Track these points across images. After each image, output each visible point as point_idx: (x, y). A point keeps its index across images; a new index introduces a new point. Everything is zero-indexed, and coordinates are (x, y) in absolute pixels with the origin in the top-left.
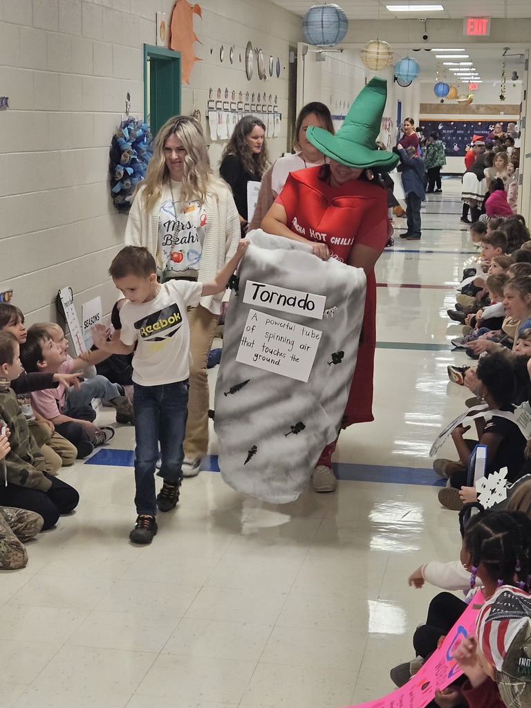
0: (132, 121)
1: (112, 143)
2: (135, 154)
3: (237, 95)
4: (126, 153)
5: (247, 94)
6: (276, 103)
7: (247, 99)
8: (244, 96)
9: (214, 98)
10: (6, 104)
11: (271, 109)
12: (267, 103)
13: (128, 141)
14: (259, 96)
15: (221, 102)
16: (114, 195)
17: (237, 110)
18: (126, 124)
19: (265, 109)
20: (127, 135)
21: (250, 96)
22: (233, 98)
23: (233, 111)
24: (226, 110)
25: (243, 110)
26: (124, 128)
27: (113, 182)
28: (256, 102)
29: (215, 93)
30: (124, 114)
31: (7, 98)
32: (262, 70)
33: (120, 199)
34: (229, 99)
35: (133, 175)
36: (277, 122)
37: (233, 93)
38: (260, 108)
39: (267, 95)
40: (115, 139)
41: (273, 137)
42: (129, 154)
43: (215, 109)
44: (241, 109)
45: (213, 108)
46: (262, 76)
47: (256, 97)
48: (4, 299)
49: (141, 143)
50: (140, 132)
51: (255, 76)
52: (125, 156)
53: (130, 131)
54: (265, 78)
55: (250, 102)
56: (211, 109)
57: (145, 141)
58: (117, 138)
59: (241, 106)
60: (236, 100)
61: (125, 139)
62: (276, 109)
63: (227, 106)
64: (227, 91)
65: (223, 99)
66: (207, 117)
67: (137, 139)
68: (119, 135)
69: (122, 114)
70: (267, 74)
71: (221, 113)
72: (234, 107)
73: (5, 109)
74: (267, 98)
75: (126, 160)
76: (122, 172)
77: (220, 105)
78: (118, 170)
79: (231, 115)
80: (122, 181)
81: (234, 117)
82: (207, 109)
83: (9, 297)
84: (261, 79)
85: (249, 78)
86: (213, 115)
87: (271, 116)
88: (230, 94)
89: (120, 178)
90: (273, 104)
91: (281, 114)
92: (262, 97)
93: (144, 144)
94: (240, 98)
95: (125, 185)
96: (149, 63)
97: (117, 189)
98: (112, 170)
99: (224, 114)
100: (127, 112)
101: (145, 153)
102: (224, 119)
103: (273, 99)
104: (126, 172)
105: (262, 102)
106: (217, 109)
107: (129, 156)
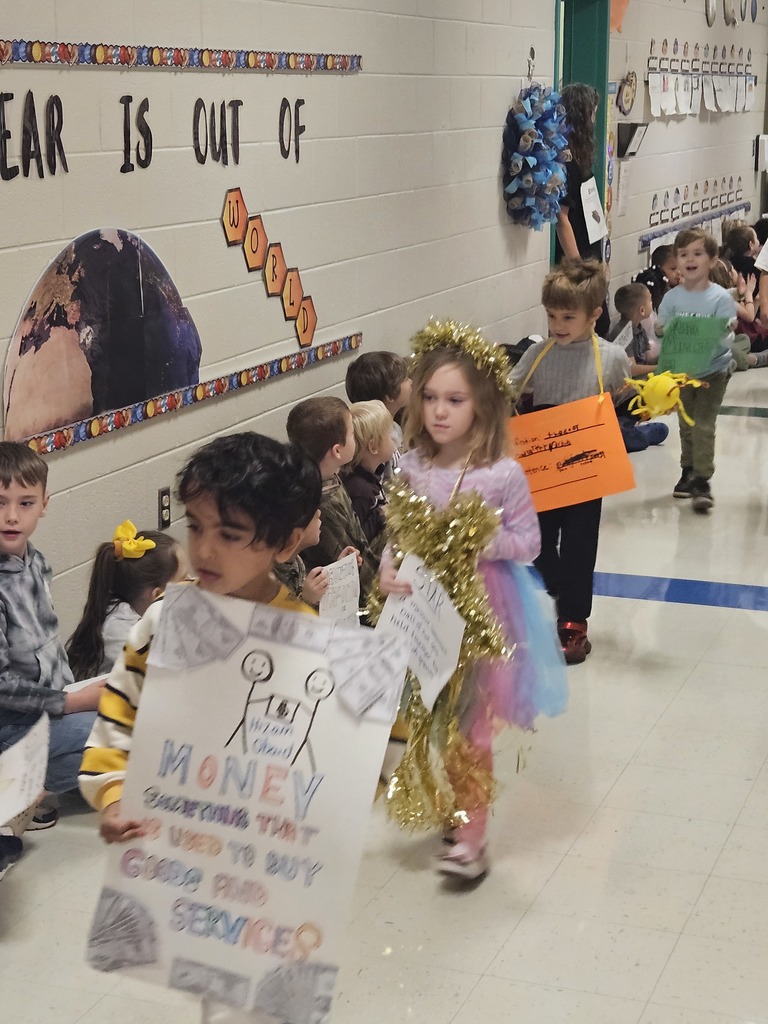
0: (537, 88)
1: (507, 121)
2: (540, 137)
3: (691, 49)
4: (526, 135)
5: (707, 48)
6: (749, 59)
7: (706, 55)
8: (702, 50)
9: (658, 53)
10: (359, 65)
11: (741, 69)
12: (736, 60)
13: (531, 118)
14: (724, 49)
15: (667, 59)
16: (508, 197)
17: (690, 72)
18: (528, 93)
19: (732, 69)
20: (529, 110)
21: (711, 51)
22: (685, 53)
23: (685, 72)
24: (675, 71)
25: (700, 72)
26: (525, 99)
27: (507, 178)
28: (719, 59)
29: (658, 46)
30: (524, 79)
31: (360, 57)
32: (729, 11)
33: (517, 203)
34: (680, 55)
35: (537, 168)
36: (751, 89)
37: (686, 46)
38: (724, 68)
39: (737, 49)
40: (511, 115)
41: (744, 111)
42: (531, 136)
43: (658, 70)
44: (698, 70)
45: (655, 69)
46: (729, 21)
47: (719, 51)
48: (350, 345)
49: (550, 121)
50: (547, 105)
51: (720, 20)
52: (526, 140)
53: (533, 103)
54: (734, 23)
55: (710, 59)
56: (652, 70)
57: (555, 117)
58: (514, 114)
59: (696, 65)
60: (690, 57)
61: (526, 115)
62: (749, 70)
63: (675, 66)
64: (676, 43)
65: (670, 55)
66: (647, 83)
67: (543, 114)
68: (518, 109)
69: (523, 78)
70: (738, 18)
71: (667, 75)
72: (686, 66)
73: (357, 72)
74: (736, 53)
75: (527, 146)
76: (520, 164)
77: (665, 65)
78: (515, 161)
79: (682, 79)
80: (520, 176)
81: (687, 82)
82: (647, 70)
83: (358, 342)
84: (727, 24)
85: (709, 24)
86: (655, 80)
87: (742, 80)
88: (681, 48)
89: (516, 171)
90: (745, 61)
91: (756, 78)
92: (728, 52)
93: (553, 122)
94: (696, 54)
95: (524, 182)
96: (563, 4)
97: (513, 188)
98: (506, 160)
99: (671, 78)
100: (529, 76)
101: (555, 135)
102: (671, 85)
103: (745, 54)
104: (526, 164)
105: (728, 59)
106: (662, 70)
107: (531, 139)
